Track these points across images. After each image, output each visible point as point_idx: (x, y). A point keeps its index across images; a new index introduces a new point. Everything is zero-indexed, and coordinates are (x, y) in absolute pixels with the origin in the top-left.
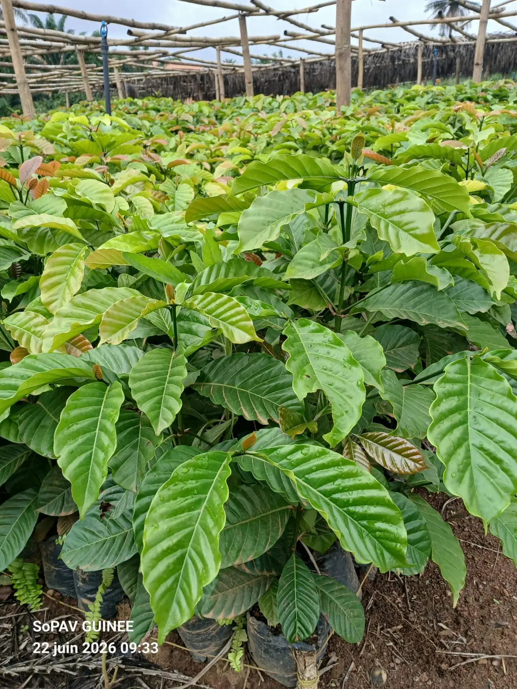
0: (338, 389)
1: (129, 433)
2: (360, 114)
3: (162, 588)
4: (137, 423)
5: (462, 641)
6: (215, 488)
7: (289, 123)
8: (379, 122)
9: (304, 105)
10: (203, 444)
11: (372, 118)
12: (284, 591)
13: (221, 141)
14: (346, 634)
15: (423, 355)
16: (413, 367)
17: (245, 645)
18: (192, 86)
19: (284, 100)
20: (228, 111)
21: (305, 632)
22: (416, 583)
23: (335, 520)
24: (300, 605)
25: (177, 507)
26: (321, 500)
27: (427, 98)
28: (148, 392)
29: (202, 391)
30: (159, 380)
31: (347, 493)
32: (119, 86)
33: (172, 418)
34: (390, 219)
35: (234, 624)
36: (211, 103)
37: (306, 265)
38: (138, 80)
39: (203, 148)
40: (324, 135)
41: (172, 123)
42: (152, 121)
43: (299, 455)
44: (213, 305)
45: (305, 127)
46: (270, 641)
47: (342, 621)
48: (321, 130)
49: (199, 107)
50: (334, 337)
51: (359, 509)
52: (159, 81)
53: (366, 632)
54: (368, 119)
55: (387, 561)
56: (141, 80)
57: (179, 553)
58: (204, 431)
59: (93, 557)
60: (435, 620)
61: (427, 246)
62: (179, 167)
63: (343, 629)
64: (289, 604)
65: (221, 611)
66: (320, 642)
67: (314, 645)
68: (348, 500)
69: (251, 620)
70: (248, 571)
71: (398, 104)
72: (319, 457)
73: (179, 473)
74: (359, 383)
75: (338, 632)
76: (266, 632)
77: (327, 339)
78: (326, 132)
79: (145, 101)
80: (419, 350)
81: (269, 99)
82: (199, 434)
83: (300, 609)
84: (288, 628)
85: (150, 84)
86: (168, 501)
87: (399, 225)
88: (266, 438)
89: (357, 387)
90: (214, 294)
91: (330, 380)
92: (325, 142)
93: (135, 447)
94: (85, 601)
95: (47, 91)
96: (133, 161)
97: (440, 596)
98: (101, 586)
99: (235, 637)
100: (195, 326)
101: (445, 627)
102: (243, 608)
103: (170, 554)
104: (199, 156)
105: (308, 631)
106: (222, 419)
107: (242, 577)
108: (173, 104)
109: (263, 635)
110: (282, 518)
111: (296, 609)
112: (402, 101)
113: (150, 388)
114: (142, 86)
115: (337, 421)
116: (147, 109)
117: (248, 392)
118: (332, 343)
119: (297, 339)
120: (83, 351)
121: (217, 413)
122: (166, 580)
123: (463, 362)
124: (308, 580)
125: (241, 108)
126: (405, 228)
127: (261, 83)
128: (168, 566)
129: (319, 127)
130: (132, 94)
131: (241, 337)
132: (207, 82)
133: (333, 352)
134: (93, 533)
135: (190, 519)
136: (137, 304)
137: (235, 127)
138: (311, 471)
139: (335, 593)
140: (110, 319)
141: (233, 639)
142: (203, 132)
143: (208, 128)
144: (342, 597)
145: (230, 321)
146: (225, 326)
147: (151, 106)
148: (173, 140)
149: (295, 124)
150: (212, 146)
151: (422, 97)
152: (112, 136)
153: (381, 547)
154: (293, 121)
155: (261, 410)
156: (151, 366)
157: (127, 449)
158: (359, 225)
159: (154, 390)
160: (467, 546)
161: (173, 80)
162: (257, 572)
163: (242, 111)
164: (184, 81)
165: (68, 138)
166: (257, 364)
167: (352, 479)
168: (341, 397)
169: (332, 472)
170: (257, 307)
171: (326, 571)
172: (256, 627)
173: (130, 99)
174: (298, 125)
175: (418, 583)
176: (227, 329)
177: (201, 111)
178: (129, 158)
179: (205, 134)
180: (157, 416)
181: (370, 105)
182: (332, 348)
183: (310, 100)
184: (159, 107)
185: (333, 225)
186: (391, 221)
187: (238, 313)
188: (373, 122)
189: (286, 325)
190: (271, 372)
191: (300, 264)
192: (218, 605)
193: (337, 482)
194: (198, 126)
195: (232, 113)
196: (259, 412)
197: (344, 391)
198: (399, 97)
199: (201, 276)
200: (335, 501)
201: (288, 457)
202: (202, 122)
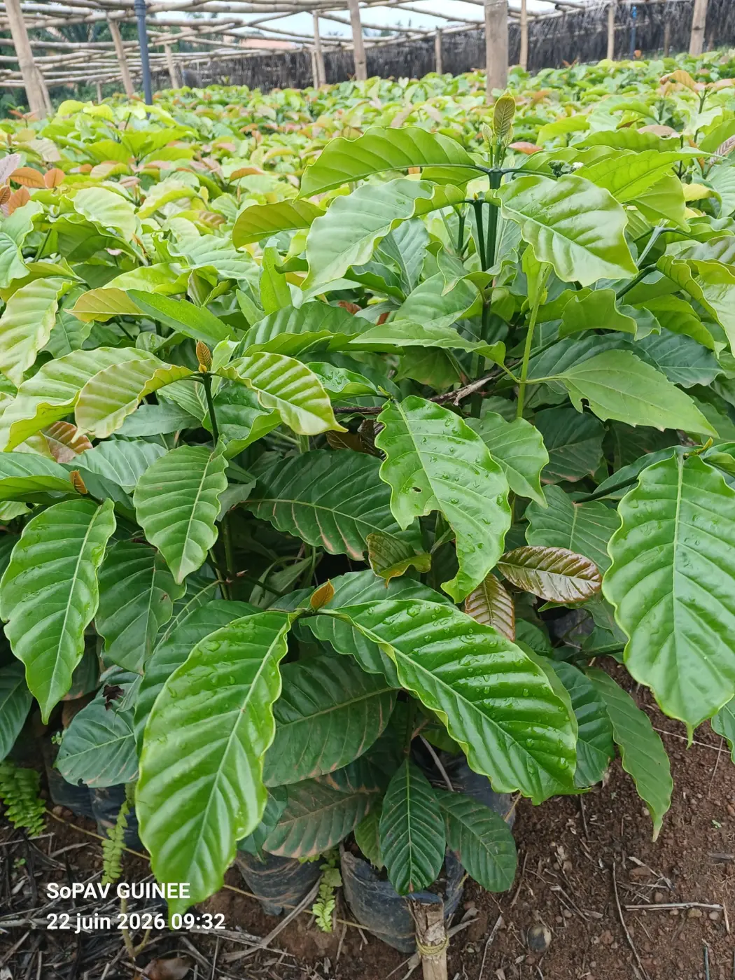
0: (466, 509)
1: (136, 581)
2: (520, 100)
3: (173, 841)
4: (150, 564)
5: (666, 884)
6: (264, 674)
7: (416, 114)
8: (548, 113)
9: (439, 91)
10: (268, 594)
11: (539, 107)
12: (390, 817)
13: (316, 144)
14: (487, 880)
15: (609, 457)
16: (593, 473)
17: (339, 892)
18: (279, 71)
19: (409, 85)
20: (327, 103)
21: (424, 878)
22: (597, 797)
23: (461, 722)
24: (415, 837)
25: (199, 707)
26: (439, 689)
27: (620, 79)
28: (165, 514)
29: (259, 513)
30: (183, 494)
31: (479, 678)
32: (172, 72)
33: (202, 556)
34: (554, 226)
35: (322, 860)
36: (304, 91)
37: (424, 314)
38: (201, 64)
39: (288, 154)
40: (467, 132)
41: (245, 120)
42: (217, 119)
43: (403, 617)
44: (267, 373)
45: (439, 120)
46: (374, 889)
47: (482, 860)
48: (463, 124)
49: (286, 97)
50: (461, 424)
51: (501, 703)
52: (231, 65)
53: (520, 870)
54: (532, 108)
55: (544, 784)
56: (205, 63)
57: (201, 782)
58: (270, 574)
59: (103, 766)
60: (624, 853)
61: (616, 267)
62: (248, 177)
63: (483, 872)
64: (399, 836)
65: (297, 846)
66: (449, 889)
67: (440, 895)
68: (482, 690)
69: (346, 856)
70: (336, 786)
71: (577, 89)
72: (436, 619)
73: (204, 651)
74: (501, 500)
75: (475, 876)
76: (368, 875)
77: (451, 428)
78: (470, 127)
79: (208, 90)
80: (603, 448)
81: (388, 84)
82: (262, 580)
83: (417, 844)
84: (397, 872)
85: (218, 70)
86: (184, 697)
87: (571, 235)
88: (356, 586)
89: (497, 507)
90: (267, 354)
91: (454, 495)
92: (468, 141)
93: (145, 601)
94: (106, 823)
95: (70, 82)
96: (178, 170)
97: (633, 816)
98: (125, 803)
99: (323, 880)
100: (244, 412)
101: (639, 862)
102: (330, 839)
103: (185, 784)
104: (283, 167)
105: (428, 878)
106: (300, 555)
107: (330, 794)
108: (249, 95)
109: (363, 879)
110: (386, 706)
111: (410, 843)
112: (585, 83)
113: (168, 508)
114: (206, 72)
115: (464, 562)
116: (210, 103)
117: (332, 510)
118: (459, 436)
119: (402, 430)
120: (78, 452)
121: (290, 548)
122: (178, 827)
123: (672, 465)
124: (428, 800)
125: (347, 98)
126: (581, 238)
127: (379, 66)
128: (182, 806)
129: (459, 119)
130: (192, 82)
131: (311, 424)
132: (301, 66)
133: (460, 449)
134: (105, 730)
135: (221, 726)
136: (143, 372)
137: (336, 123)
138: (423, 642)
139: (472, 819)
140: (94, 397)
141: (321, 883)
142: (290, 132)
143: (297, 128)
144: (481, 823)
145: (293, 398)
146: (285, 407)
147: (216, 98)
148: (245, 144)
149: (424, 117)
150: (301, 152)
151: (613, 77)
152: (147, 135)
153: (535, 762)
154: (422, 112)
155: (352, 538)
156: (173, 473)
157: (132, 606)
158: (508, 246)
159: (176, 510)
160: (673, 741)
161: (252, 63)
162: (351, 788)
163: (348, 103)
164: (268, 65)
165: (83, 139)
166: (345, 466)
167: (488, 655)
168: (473, 523)
169: (456, 644)
170: (340, 380)
171: (461, 783)
172: (353, 867)
173: (186, 88)
174: (427, 118)
175: (600, 796)
176: (289, 412)
177: (289, 104)
178: (173, 166)
179: (293, 135)
180: (179, 553)
181: (536, 88)
182: (459, 443)
183: (449, 84)
184: (227, 100)
185: (471, 253)
186: (555, 229)
187: (307, 386)
188: (540, 112)
189: (386, 406)
190: (366, 478)
191: (415, 312)
192: (293, 837)
193: (464, 661)
194: (283, 125)
195: (334, 105)
196: (349, 542)
197: (476, 512)
198: (580, 77)
199: (256, 331)
200: (462, 690)
201: (387, 620)
202: (290, 119)
